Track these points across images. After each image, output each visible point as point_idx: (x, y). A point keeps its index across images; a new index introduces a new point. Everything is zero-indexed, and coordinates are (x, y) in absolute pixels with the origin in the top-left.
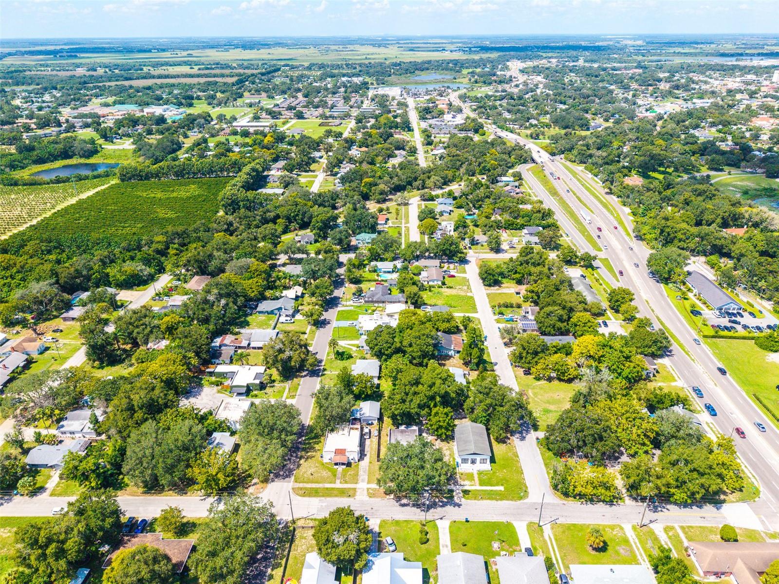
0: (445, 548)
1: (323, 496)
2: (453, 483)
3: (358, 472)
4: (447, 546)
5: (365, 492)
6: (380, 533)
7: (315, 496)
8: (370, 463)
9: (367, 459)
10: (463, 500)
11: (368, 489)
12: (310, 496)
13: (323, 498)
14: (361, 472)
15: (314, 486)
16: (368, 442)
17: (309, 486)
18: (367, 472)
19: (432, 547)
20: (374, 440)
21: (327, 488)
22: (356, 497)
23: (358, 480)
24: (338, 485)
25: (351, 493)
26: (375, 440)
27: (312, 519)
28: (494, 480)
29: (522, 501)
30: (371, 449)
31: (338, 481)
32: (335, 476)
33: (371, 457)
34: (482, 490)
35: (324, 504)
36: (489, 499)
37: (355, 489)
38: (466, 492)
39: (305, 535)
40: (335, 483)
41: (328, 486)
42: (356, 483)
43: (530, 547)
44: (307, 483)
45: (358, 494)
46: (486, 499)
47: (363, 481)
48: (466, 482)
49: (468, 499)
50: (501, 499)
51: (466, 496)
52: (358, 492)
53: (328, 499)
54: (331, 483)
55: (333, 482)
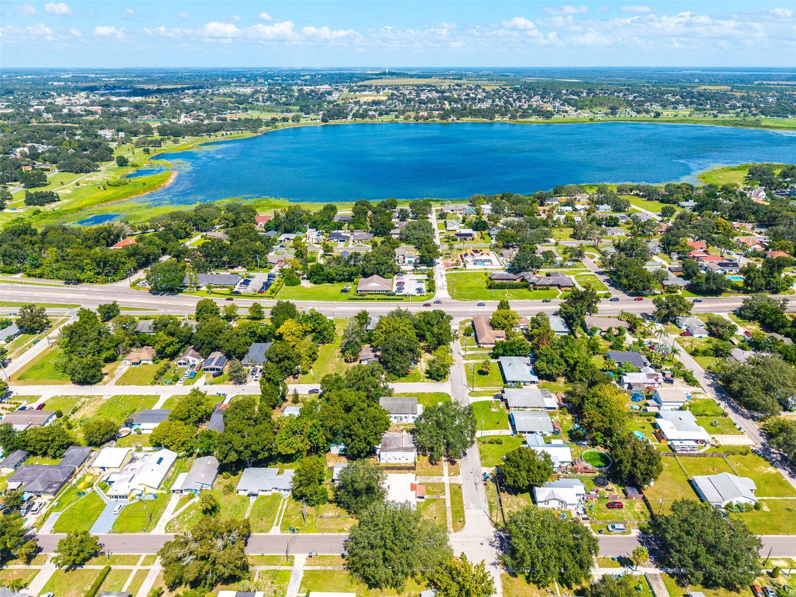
1: (462, 507)
5: (454, 477)
6: (496, 466)
7: (463, 513)
11: (450, 476)
12: (463, 517)
13: (465, 507)
14: (430, 481)
17: (450, 519)
21: (452, 504)
22: (460, 483)
23: (439, 483)
24: (447, 497)
27: (491, 512)
31: (442, 497)
32: (435, 500)
35: (472, 505)
37: (451, 485)
40: (445, 499)
41: (448, 504)
42: (444, 484)
45: (456, 482)
47: (440, 479)
52: (454, 482)
53: (464, 503)
54: (445, 503)
55: (444, 501)
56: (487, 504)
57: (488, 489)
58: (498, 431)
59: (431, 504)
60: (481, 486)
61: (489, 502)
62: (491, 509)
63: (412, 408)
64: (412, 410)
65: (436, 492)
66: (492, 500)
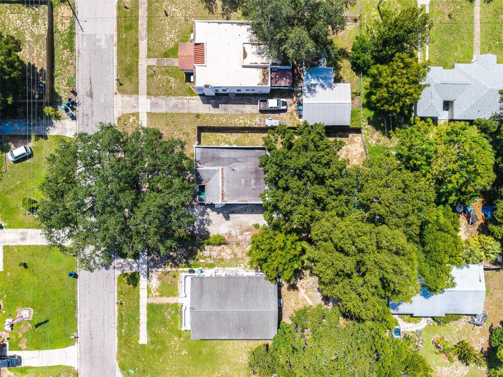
0: (19, 237)
1: (119, 40)
2: (152, 260)
3: (175, 94)
4: (23, 239)
5: (130, 111)
6: (46, 138)
7: (119, 26)
8: (198, 116)
9: (206, 109)
10: (118, 273)
11: (137, 115)
12: (119, 17)
13: (115, 39)
14: (173, 100)
15: (143, 22)
16: (250, 109)
17: (143, 13)
18: (176, 111)
19: (21, 217)
20: (257, 120)
21: (137, 45)
22: (119, 96)
23: (156, 96)
24: (144, 63)
25: (127, 85)
26: (256, 122)
27: (72, 27)
28: (160, 330)
29: (118, 368)
30: (236, 116)
31: (153, 62)
32: (166, 55)
33: (213, 115)
34: (138, 307)
35: (103, 44)
36: (121, 316)
37: (136, 92)
38: (133, 279)
39: (40, 21)
40: (149, 57)
41: (143, 45)
42: (149, 94)
43: (22, 365)
44: (149, 9)
45: (126, 98)
46: (120, 310)
47: (153, 105)
48: (155, 283)
49: (120, 280)
50: (120, 336)
51: (125, 279)
52: (130, 99)
53: (115, 49)
54: (149, 50)
55: (151, 53)
56: (76, 48)
57: (71, 82)
58: (28, 242)
59: (172, 45)
60: (81, 89)
61: (72, 50)
62: (72, 34)
63: (201, 294)
64: (202, 287)
65: (162, 73)
66: (66, 53)
